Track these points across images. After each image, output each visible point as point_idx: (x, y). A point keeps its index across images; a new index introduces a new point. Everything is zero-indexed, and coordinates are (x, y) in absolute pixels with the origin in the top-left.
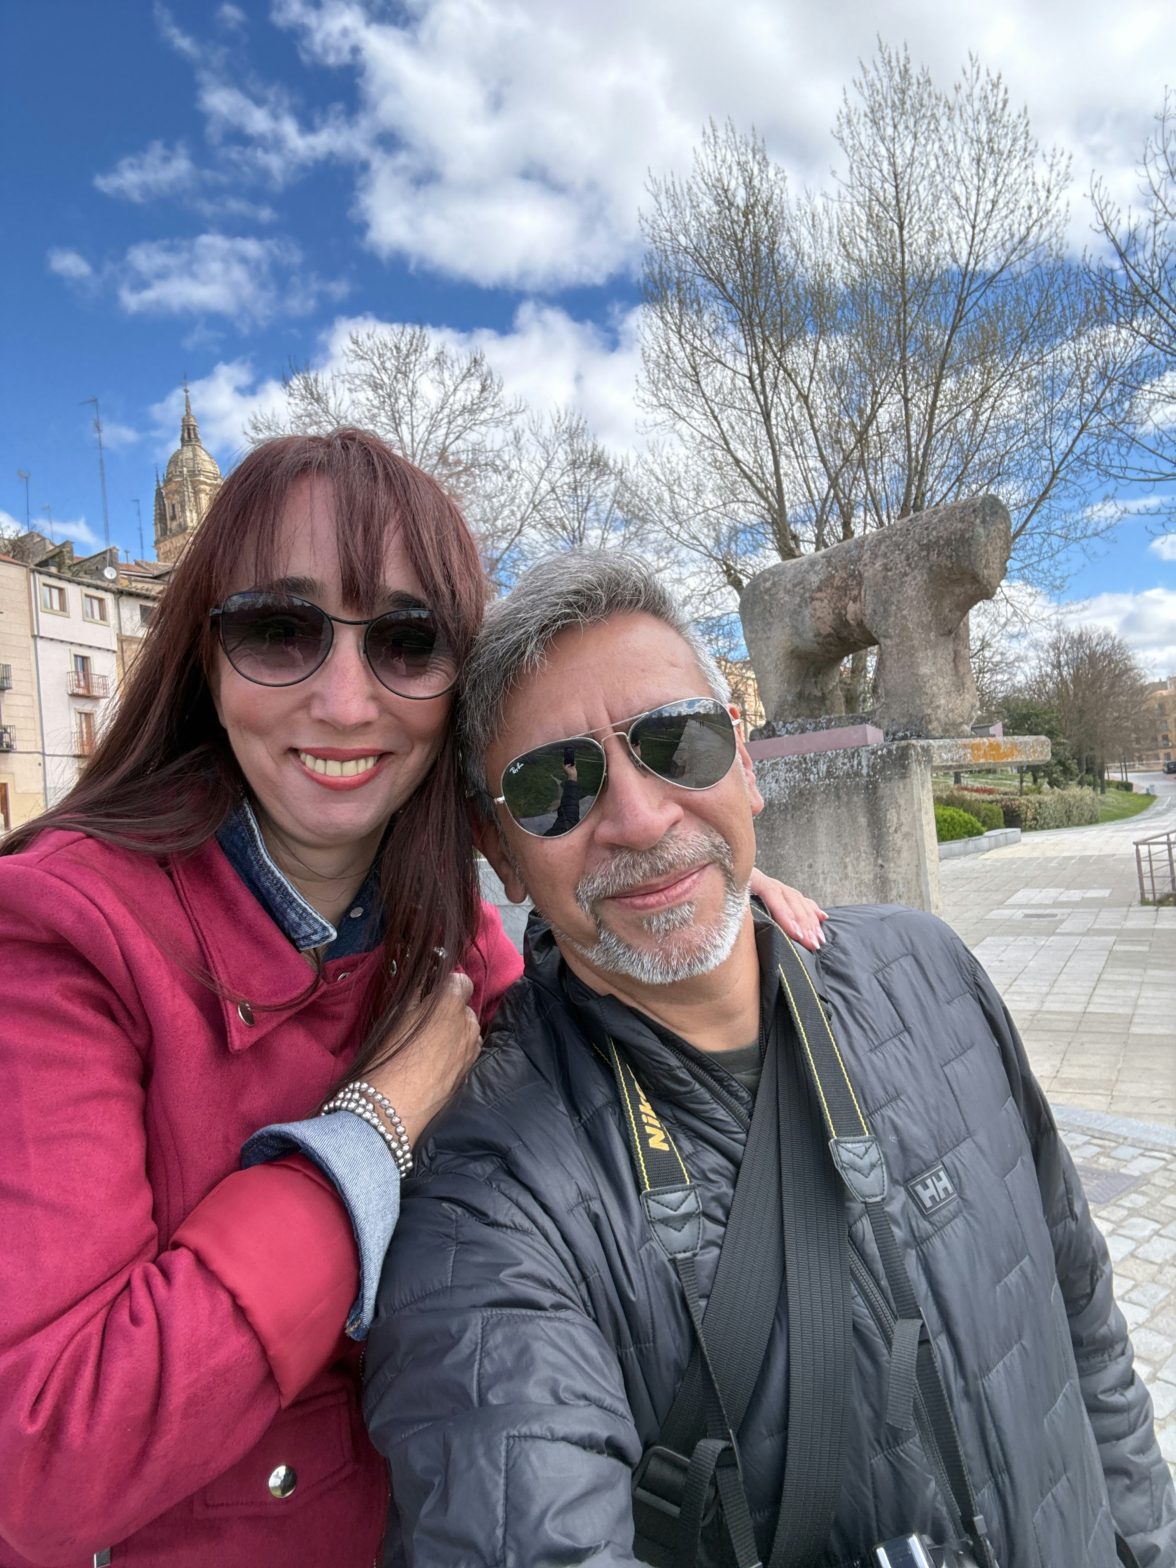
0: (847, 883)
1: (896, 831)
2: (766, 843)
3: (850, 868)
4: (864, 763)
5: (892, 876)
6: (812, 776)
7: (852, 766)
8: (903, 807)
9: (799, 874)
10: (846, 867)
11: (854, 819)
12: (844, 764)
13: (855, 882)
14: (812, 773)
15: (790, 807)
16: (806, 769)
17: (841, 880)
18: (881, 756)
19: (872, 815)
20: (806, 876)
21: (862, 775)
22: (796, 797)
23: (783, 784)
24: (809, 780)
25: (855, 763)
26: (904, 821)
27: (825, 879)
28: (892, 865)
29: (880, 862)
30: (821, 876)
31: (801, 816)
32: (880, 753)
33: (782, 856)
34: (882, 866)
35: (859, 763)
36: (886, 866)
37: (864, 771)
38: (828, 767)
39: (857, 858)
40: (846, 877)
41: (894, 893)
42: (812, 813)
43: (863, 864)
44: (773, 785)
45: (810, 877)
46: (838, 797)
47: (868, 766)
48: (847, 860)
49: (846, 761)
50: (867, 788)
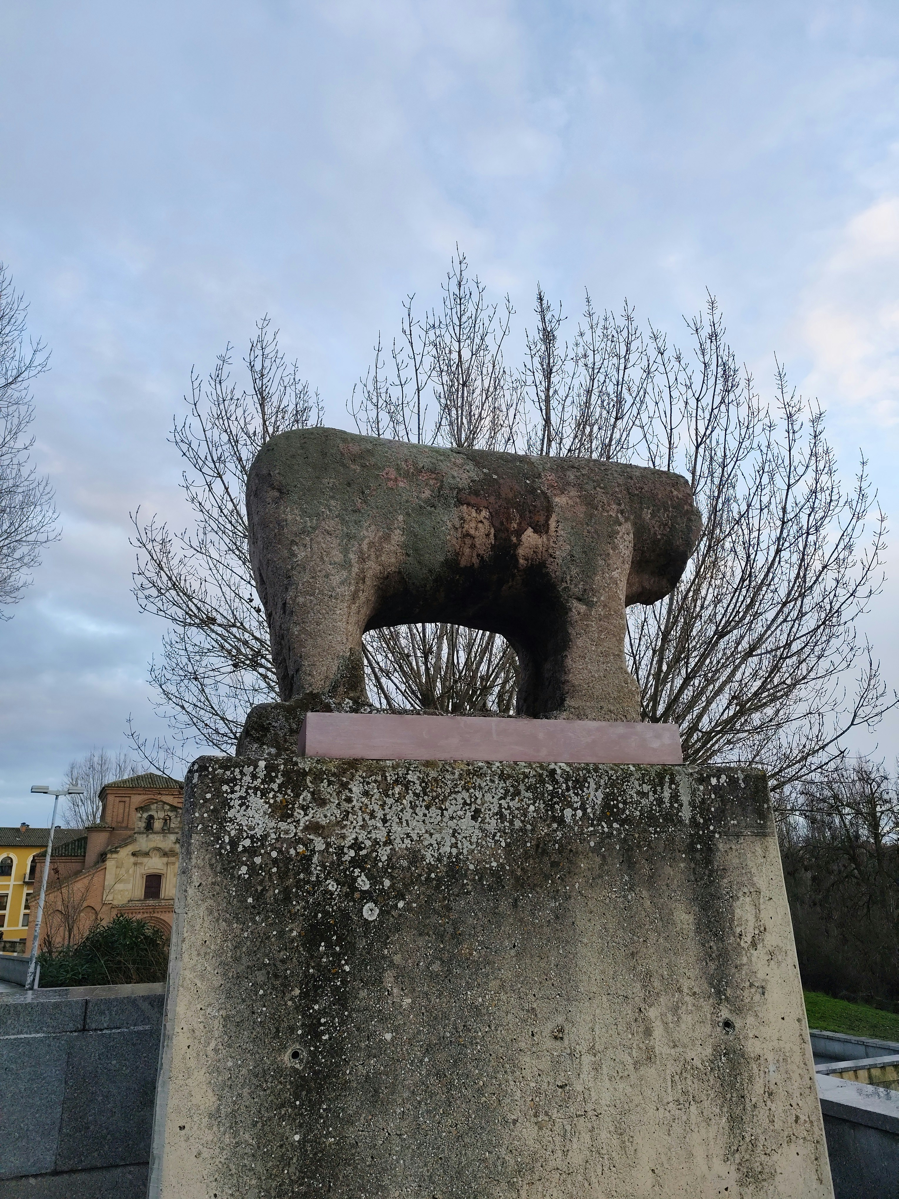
0: (650, 1072)
1: (754, 945)
2: (433, 977)
3: (658, 1031)
4: (685, 799)
5: (752, 1047)
6: (568, 812)
7: (660, 801)
8: (765, 893)
9: (526, 1060)
10: (648, 1032)
11: (667, 920)
12: (643, 794)
13: (671, 1068)
14: (570, 805)
15: (508, 881)
16: (553, 794)
17: (637, 1065)
18: (717, 789)
19: (705, 908)
20: (545, 1064)
21: (681, 821)
22: (526, 856)
23: (492, 825)
24: (561, 821)
25: (667, 794)
26: (769, 924)
27: (597, 1068)
28: (750, 1020)
29: (725, 1013)
30: (587, 1059)
31: (536, 906)
32: (714, 781)
33: (476, 1010)
34: (727, 1024)
35: (675, 797)
36: (738, 1023)
37: (686, 814)
38: (607, 797)
39: (675, 1009)
40: (650, 1057)
41: (758, 1087)
42: (568, 898)
43: (688, 1020)
44: (466, 823)
45: (556, 1063)
46: (629, 863)
47: (692, 804)
48: (653, 1013)
49: (646, 788)
50: (691, 849)
